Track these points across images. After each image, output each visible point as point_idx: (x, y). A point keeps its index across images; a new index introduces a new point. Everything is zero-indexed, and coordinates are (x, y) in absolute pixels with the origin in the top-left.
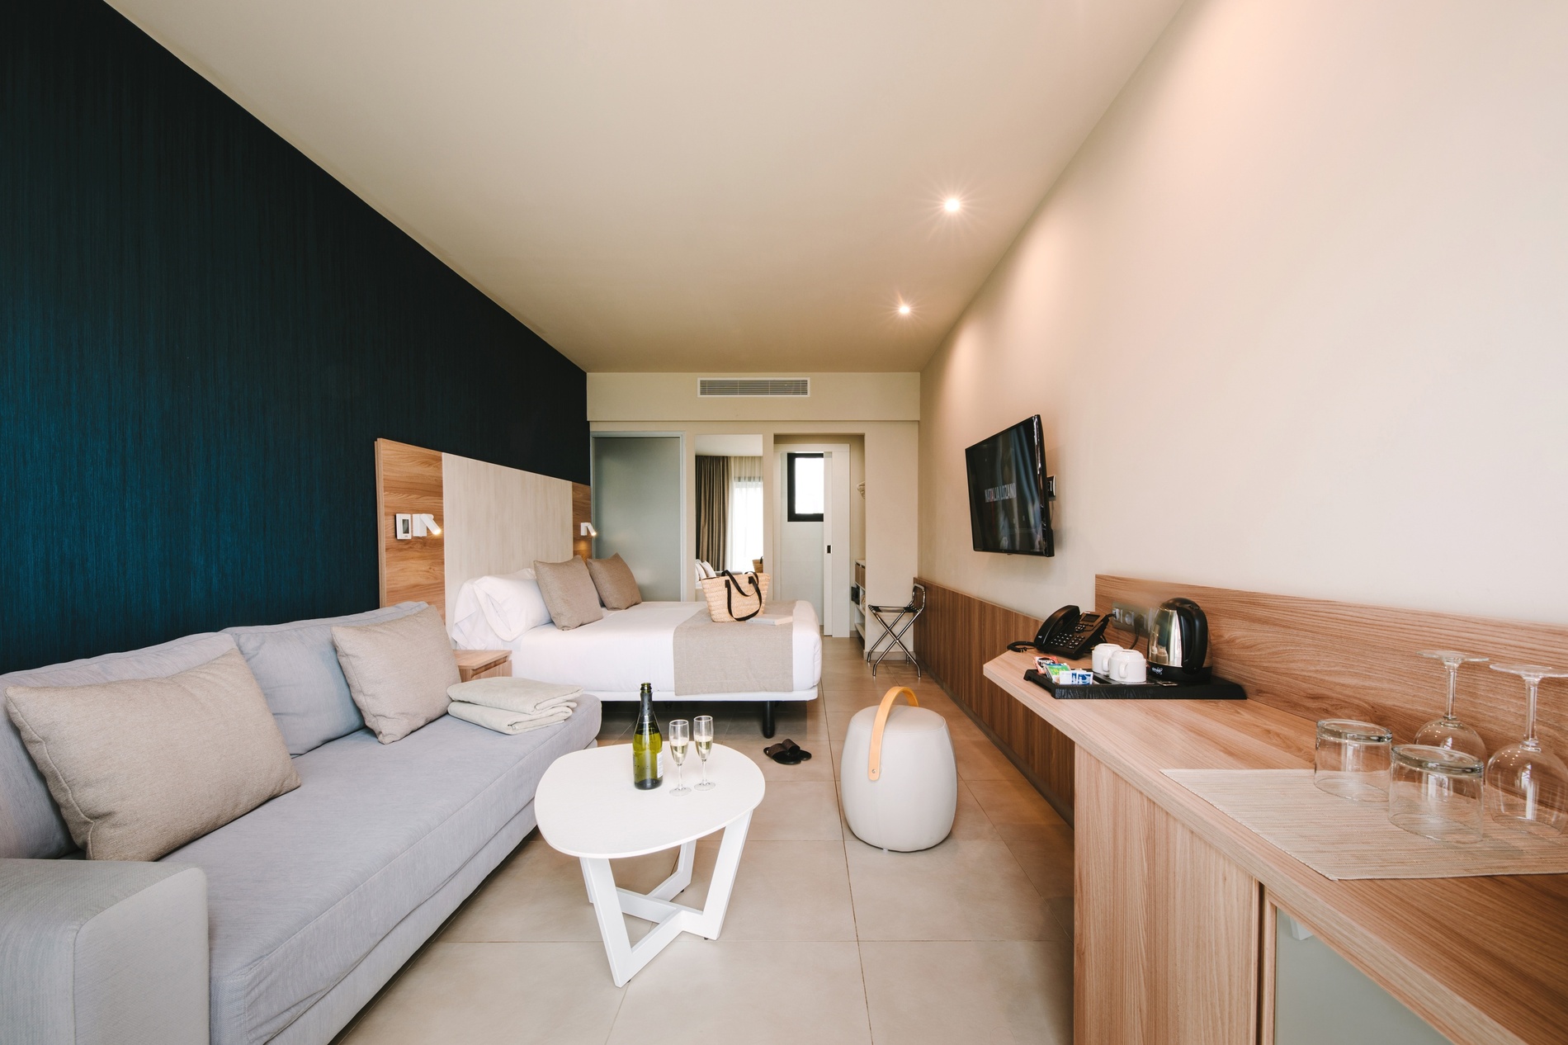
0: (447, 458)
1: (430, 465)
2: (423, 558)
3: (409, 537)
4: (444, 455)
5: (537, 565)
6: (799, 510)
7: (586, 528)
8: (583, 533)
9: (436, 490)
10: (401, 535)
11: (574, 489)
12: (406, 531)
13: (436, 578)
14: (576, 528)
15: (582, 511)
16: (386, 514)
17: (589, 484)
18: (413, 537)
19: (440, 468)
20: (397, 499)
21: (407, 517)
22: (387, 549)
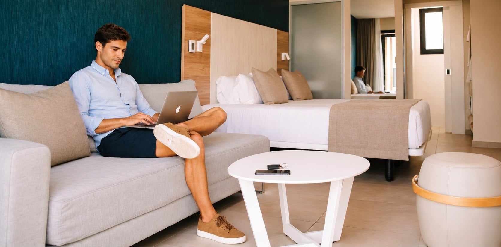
0: (214, 16)
1: (205, 18)
2: (200, 63)
3: (194, 51)
4: (212, 13)
5: (253, 70)
6: (428, 47)
7: (285, 56)
8: (283, 59)
9: (207, 30)
10: (191, 50)
11: (278, 33)
12: (193, 48)
13: (206, 74)
14: (279, 55)
15: (282, 46)
16: (185, 40)
17: (287, 31)
18: (196, 52)
19: (209, 19)
20: (190, 33)
21: (194, 42)
22: (185, 57)
